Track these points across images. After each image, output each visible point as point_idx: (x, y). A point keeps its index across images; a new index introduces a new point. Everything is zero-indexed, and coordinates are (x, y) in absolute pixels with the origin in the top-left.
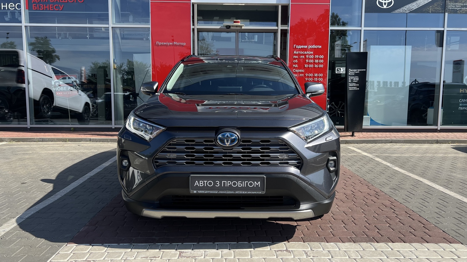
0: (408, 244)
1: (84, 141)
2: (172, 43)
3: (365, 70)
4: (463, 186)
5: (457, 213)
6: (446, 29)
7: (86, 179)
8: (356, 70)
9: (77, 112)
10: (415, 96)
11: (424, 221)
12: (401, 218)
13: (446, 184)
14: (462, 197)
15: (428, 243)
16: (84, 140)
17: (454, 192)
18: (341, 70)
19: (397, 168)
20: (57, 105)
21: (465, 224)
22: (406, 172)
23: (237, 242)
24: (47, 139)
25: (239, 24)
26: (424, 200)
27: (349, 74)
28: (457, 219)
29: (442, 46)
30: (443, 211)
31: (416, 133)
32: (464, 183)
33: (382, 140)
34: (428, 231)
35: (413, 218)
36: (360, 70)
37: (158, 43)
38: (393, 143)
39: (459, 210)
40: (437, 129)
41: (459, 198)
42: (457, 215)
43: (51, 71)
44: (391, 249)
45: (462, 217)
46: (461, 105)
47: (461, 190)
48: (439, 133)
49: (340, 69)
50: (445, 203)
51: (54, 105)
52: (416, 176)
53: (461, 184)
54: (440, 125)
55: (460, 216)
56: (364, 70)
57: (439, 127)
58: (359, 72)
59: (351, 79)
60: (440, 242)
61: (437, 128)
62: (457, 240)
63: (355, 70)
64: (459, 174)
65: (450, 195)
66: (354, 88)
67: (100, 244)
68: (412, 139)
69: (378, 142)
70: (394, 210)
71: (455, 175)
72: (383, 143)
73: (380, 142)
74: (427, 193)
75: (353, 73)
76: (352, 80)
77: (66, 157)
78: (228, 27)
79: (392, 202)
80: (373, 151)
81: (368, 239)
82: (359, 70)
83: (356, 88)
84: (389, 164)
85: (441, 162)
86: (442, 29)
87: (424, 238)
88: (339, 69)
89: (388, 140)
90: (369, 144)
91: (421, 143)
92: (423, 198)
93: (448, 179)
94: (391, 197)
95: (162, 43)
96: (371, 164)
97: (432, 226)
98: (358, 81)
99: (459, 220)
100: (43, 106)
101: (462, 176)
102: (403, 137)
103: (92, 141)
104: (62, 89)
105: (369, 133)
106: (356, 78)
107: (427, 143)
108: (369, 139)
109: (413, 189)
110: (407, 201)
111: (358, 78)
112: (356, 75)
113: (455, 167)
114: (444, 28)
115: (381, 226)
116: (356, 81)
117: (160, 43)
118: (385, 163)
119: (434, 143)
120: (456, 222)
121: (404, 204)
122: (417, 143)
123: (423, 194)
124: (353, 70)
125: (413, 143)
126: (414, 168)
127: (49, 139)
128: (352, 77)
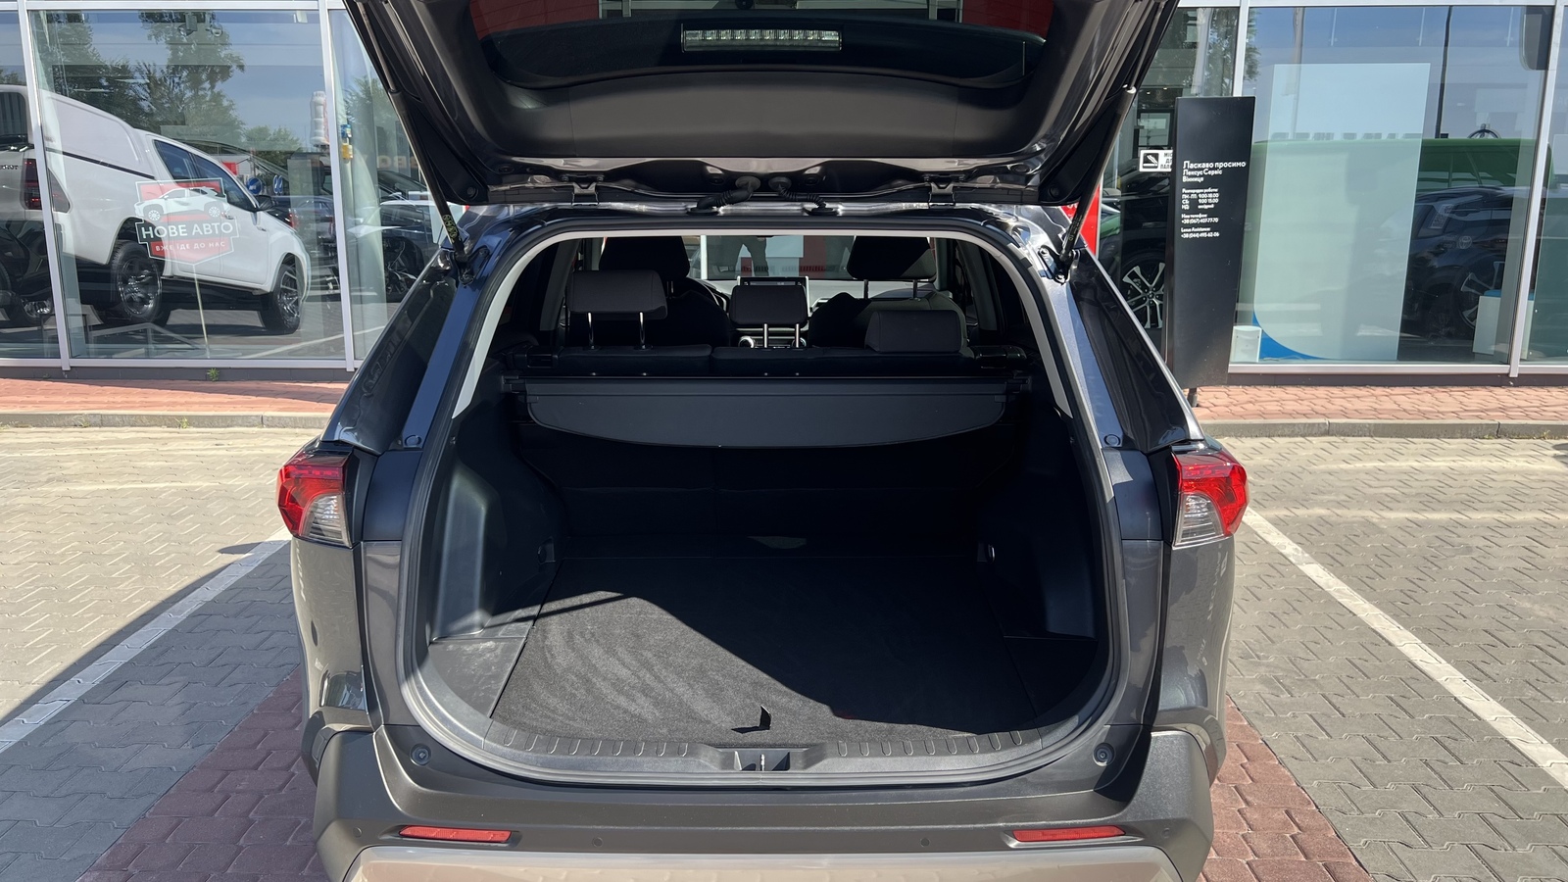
1: (241, 426)
3: (1243, 164)
4: (1544, 667)
5: (1484, 819)
7: (183, 617)
8: (1211, 165)
9: (252, 291)
10: (1444, 238)
11: (1345, 866)
13: (1478, 657)
14: (1526, 728)
16: (240, 422)
17: (1504, 703)
18: (1157, 159)
19: (1316, 572)
20: (179, 273)
22: (1344, 587)
26: (1376, 748)
27: (1185, 179)
28: (1477, 855)
29: (1546, 67)
30: (1435, 808)
31: (1426, 389)
32: (1549, 649)
33: (1294, 425)
35: (1306, 847)
36: (1226, 165)
38: (1332, 435)
39: (1496, 806)
40: (1508, 375)
41: (1509, 738)
42: (1482, 831)
43: (156, 156)
45: (1499, 842)
47: (1532, 693)
48: (1516, 390)
49: (1156, 156)
50: (1452, 762)
52: (1378, 611)
53: (1538, 657)
54: (1521, 360)
55: (1492, 838)
56: (1239, 164)
57: (1516, 369)
58: (1220, 172)
59: (1189, 199)
61: (1507, 372)
63: (1207, 165)
64: (1545, 600)
65: (1480, 719)
66: (1200, 232)
68: (1406, 419)
69: (1279, 432)
71: (1528, 605)
72: (1297, 435)
73: (1286, 431)
74: (1398, 705)
75: (1200, 176)
76: (1194, 203)
79: (1249, 755)
82: (1220, 165)
83: (1207, 232)
84: (1289, 548)
85: (1488, 534)
88: (1152, 155)
89: (1314, 424)
91: (1438, 437)
92: (1373, 736)
93: (1494, 627)
98: (1215, 204)
99: (1484, 862)
101: (1551, 614)
103: (268, 426)
105: (1252, 391)
106: (1210, 195)
107: (1459, 435)
108: (1248, 421)
109: (1346, 681)
110: (1308, 750)
111: (1217, 195)
112: (1209, 182)
113: (1538, 561)
116: (1208, 204)
119: (1487, 437)
120: (1470, 869)
121: (1293, 764)
122: (1423, 437)
123: (1378, 711)
124: (1199, 165)
125: (1406, 436)
126: (1379, 570)
127: (122, 415)
128: (1193, 191)
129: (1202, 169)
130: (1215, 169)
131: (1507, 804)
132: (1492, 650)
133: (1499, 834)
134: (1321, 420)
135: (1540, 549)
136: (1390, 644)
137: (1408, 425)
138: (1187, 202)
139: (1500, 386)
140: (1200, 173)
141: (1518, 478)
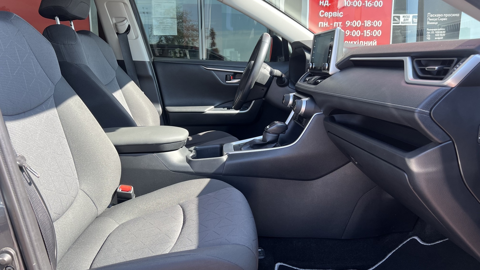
3: (458, 15)
8: (442, 15)
18: (399, 19)
27: (428, 23)
36: (450, 15)
49: (399, 17)
56: (456, 15)
58: (446, 19)
59: (430, 34)
63: (440, 15)
75: (436, 21)
76: (433, 36)
82: (446, 15)
88: (397, 17)
98: (443, 37)
106: (441, 32)
111: (444, 32)
112: (441, 25)
116: (440, 37)
124: (436, 15)
128: (433, 30)
129: (437, 17)
130: (443, 17)
138: (429, 36)
140: (436, 19)
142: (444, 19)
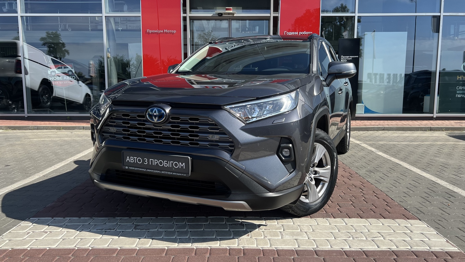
0: (364, 219)
2: (162, 31)
3: (358, 57)
5: (426, 193)
6: (442, 14)
9: (77, 103)
10: (414, 84)
11: (389, 200)
12: (366, 196)
13: (424, 167)
14: (437, 178)
15: (384, 218)
16: (77, 128)
17: (431, 174)
19: (380, 153)
20: (57, 96)
21: (430, 202)
22: (389, 156)
23: (195, 217)
24: (42, 127)
25: (231, 11)
26: (397, 181)
27: (341, 61)
28: (424, 198)
29: (439, 32)
30: (412, 191)
31: (411, 121)
32: (444, 166)
33: (374, 127)
34: (389, 208)
35: (378, 197)
36: (353, 57)
37: (148, 31)
38: (385, 130)
39: (429, 190)
40: (433, 117)
41: (433, 180)
42: (425, 194)
43: (51, 61)
44: (346, 223)
46: (458, 92)
47: (439, 173)
48: (435, 121)
50: (417, 184)
51: (54, 95)
52: (397, 160)
53: (440, 167)
54: (437, 113)
55: (427, 196)
56: (356, 56)
57: (435, 115)
60: (397, 218)
61: (433, 116)
62: (416, 217)
63: (348, 57)
64: (442, 158)
65: (425, 177)
67: (62, 217)
68: (405, 127)
69: (370, 130)
70: (363, 190)
71: (438, 159)
72: (375, 131)
73: (372, 130)
74: (403, 175)
75: (346, 60)
77: (55, 143)
78: (220, 14)
79: (363, 182)
80: (362, 138)
81: (325, 215)
84: (373, 150)
85: (428, 147)
86: (438, 14)
87: (382, 215)
89: (380, 127)
90: (360, 132)
91: (414, 131)
92: (396, 180)
93: (429, 162)
94: (364, 178)
95: (153, 31)
96: (356, 150)
97: (395, 204)
100: (42, 96)
101: (444, 160)
102: (396, 124)
103: (85, 129)
104: (58, 79)
105: (362, 121)
107: (420, 130)
109: (389, 171)
110: (379, 182)
112: (348, 61)
113: (441, 152)
114: (440, 13)
115: (343, 203)
117: (150, 31)
118: (370, 148)
119: (427, 130)
120: (422, 200)
121: (375, 184)
122: (410, 131)
123: (397, 176)
125: (405, 131)
126: (398, 153)
127: (43, 126)
129: (346, 58)
130: (350, 58)
131: (431, 190)
132: (428, 166)
133: (430, 195)
134: (382, 126)
135: (442, 150)
136: (401, 165)
137: (406, 127)
139: (431, 120)
140: (346, 59)
141: (436, 138)
142: (350, 59)
